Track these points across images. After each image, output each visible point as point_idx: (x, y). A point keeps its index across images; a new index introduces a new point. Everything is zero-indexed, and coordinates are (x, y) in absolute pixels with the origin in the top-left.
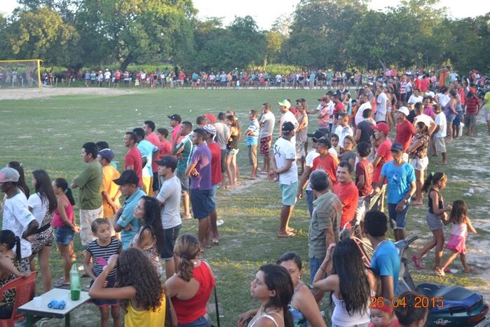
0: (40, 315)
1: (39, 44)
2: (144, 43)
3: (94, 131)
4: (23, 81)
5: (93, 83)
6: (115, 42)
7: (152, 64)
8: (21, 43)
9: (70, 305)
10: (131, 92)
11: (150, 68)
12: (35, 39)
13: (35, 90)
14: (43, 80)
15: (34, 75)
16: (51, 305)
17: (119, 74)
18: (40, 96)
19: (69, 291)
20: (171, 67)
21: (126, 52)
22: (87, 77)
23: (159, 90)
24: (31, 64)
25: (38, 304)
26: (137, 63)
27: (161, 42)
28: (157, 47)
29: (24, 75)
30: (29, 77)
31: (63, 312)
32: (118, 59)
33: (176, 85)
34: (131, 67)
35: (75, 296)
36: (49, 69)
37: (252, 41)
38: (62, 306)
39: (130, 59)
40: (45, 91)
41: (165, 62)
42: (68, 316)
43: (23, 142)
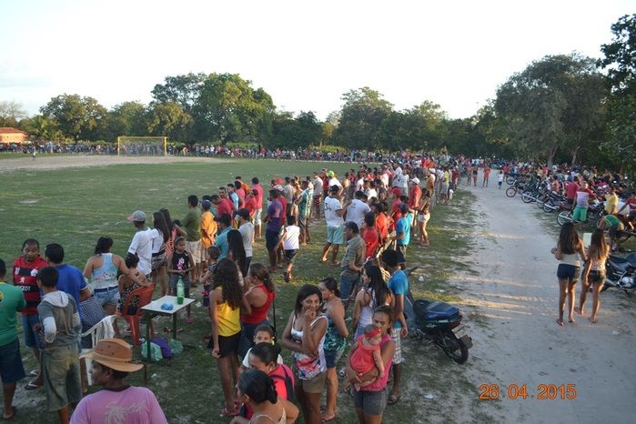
0: (155, 314)
1: (166, 127)
2: (238, 128)
3: (200, 187)
4: (154, 151)
5: (202, 154)
6: (219, 126)
7: (243, 142)
8: (154, 125)
9: (177, 307)
10: (228, 161)
11: (242, 145)
12: (164, 123)
13: (162, 158)
14: (168, 151)
15: (162, 148)
16: (163, 307)
17: (219, 148)
18: (165, 162)
19: (176, 298)
20: (256, 145)
21: (226, 133)
22: (197, 150)
23: (247, 160)
24: (160, 140)
25: (154, 306)
26: (233, 142)
27: (249, 127)
28: (247, 131)
29: (155, 147)
30: (158, 149)
31: (171, 312)
32: (220, 138)
33: (259, 157)
34: (228, 144)
35: (180, 301)
36: (172, 144)
37: (312, 128)
38: (171, 308)
39: (228, 138)
40: (168, 159)
41: (252, 141)
42: (175, 314)
43: (151, 193)
